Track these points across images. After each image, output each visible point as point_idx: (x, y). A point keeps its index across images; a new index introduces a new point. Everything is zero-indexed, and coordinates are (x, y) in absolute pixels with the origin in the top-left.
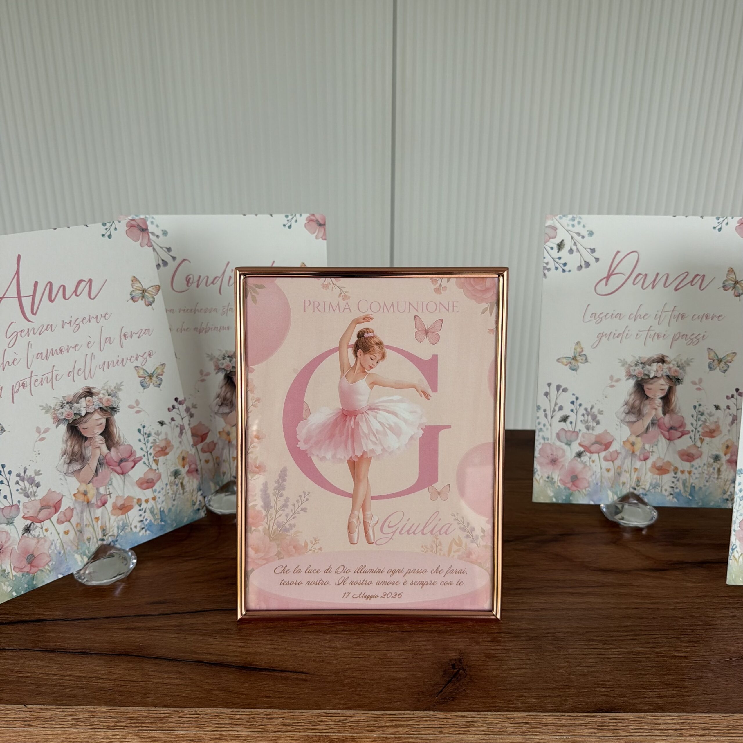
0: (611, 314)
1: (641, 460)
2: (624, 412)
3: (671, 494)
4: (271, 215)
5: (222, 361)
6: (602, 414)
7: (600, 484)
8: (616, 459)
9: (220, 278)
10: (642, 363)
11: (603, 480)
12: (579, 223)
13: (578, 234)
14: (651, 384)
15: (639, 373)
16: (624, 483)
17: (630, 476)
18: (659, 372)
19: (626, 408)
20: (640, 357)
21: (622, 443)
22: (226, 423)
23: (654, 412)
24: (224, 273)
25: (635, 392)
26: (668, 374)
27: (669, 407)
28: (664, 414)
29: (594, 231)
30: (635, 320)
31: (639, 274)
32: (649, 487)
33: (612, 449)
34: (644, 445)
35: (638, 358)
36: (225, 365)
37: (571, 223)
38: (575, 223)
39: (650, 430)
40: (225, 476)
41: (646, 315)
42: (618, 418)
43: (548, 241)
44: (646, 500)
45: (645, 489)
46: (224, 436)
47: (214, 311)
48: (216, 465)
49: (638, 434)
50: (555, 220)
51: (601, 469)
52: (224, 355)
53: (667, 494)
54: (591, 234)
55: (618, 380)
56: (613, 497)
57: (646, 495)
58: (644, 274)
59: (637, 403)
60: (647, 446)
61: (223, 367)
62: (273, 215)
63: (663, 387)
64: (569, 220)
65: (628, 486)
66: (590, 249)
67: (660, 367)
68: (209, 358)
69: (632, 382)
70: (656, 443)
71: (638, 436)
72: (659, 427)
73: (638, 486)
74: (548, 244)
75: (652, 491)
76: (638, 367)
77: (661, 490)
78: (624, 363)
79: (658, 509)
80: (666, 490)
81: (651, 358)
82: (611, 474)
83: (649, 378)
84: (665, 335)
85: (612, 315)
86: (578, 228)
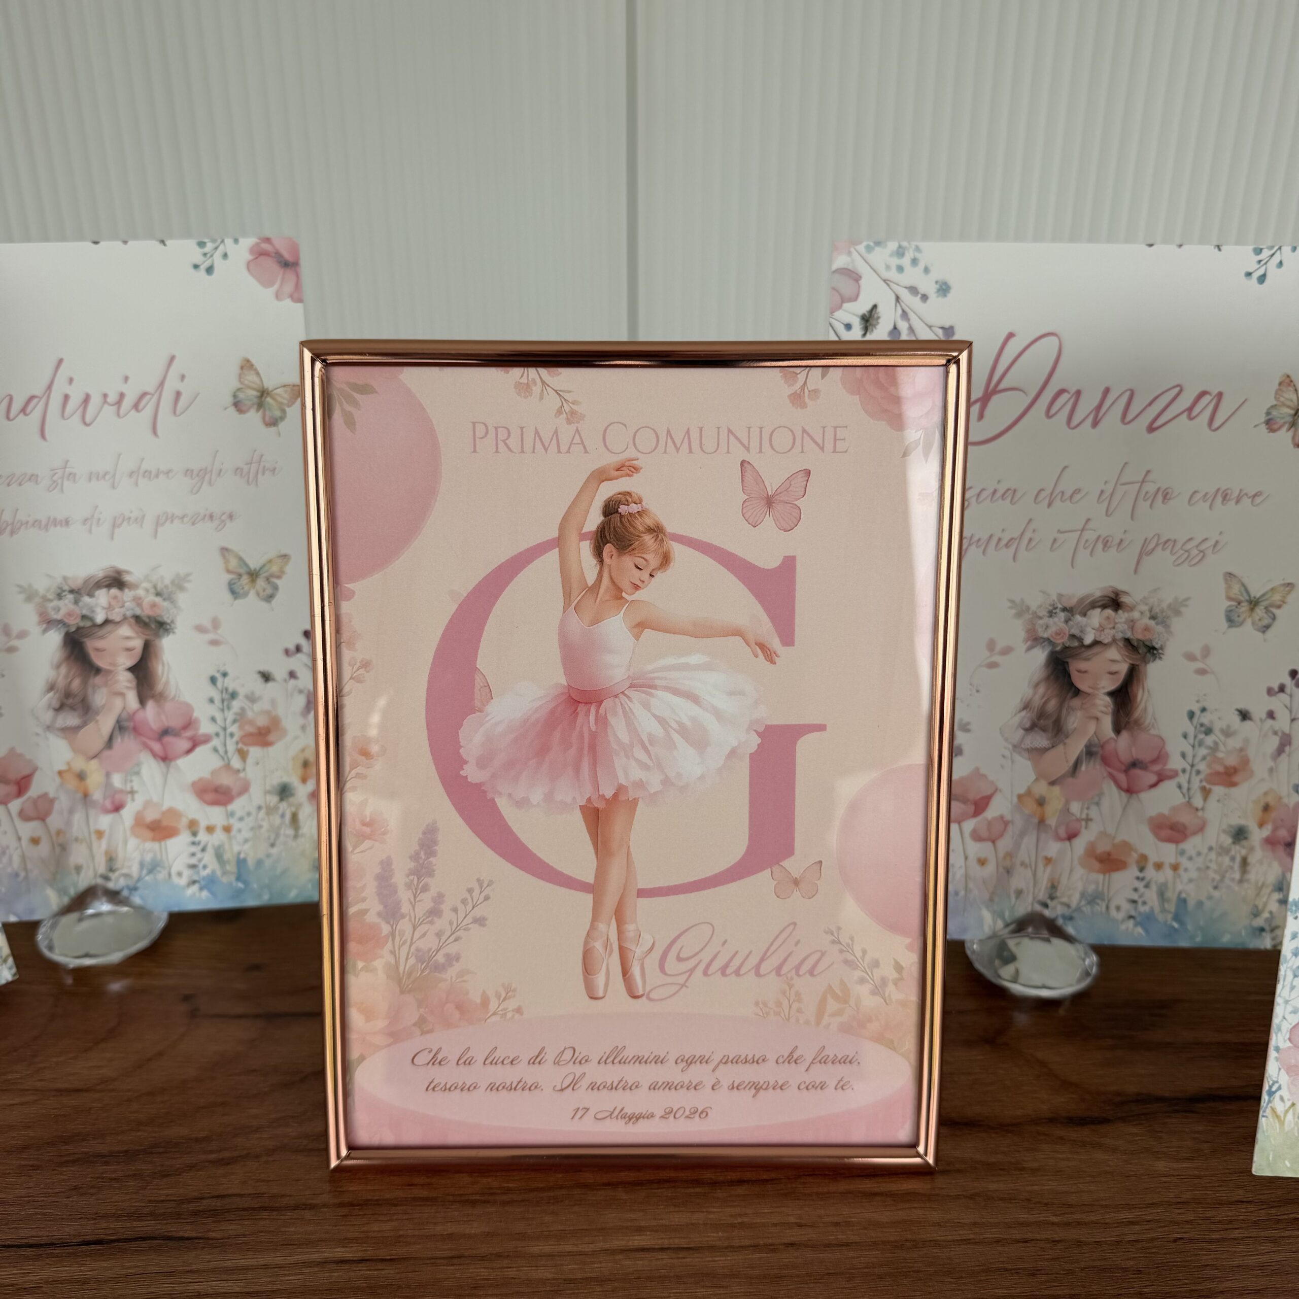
0: (991, 490)
1: (1061, 839)
2: (1020, 725)
3: (1131, 917)
4: (163, 242)
5: (56, 603)
6: (968, 731)
7: (962, 893)
8: (1001, 835)
9: (41, 398)
10: (1064, 609)
11: (971, 885)
12: (915, 262)
13: (913, 290)
14: (1087, 659)
15: (1057, 634)
16: (1019, 893)
17: (1035, 875)
18: (1107, 631)
19: (1025, 717)
20: (1060, 596)
21: (1015, 800)
22: (75, 750)
23: (1092, 728)
24: (50, 387)
25: (1047, 678)
26: (1129, 635)
27: (1128, 714)
28: (1117, 730)
29: (951, 282)
30: (1049, 505)
31: (1061, 392)
32: (1080, 901)
33: (991, 812)
34: (1067, 802)
35: (1054, 597)
36: (63, 611)
37: (894, 262)
38: (906, 261)
39: (1083, 768)
40: (83, 874)
41: (1077, 491)
42: (1006, 740)
43: (840, 307)
44: (1070, 930)
45: (1068, 906)
46: (72, 783)
47: (30, 479)
48: (58, 850)
49: (1054, 778)
50: (855, 254)
51: (966, 858)
52: (60, 588)
53: (1120, 916)
54: (944, 289)
55: (1007, 651)
56: (995, 922)
57: (1071, 918)
58: (1073, 390)
59: (1052, 705)
60: (1075, 807)
61: (58, 617)
62: (167, 243)
63: (1115, 668)
64: (892, 255)
65: (1030, 899)
66: (942, 328)
67: (1108, 618)
68: (22, 597)
69: (1040, 656)
70: (1096, 799)
71: (1052, 783)
72: (1105, 761)
73: (1052, 898)
74: (839, 314)
75: (1087, 909)
76: (1056, 619)
77: (1108, 908)
78: (1021, 610)
79: (1100, 950)
80: (1118, 908)
81: (1087, 596)
82: (990, 869)
83: (1082, 646)
84: (1121, 540)
85: (995, 491)
86: (913, 276)
